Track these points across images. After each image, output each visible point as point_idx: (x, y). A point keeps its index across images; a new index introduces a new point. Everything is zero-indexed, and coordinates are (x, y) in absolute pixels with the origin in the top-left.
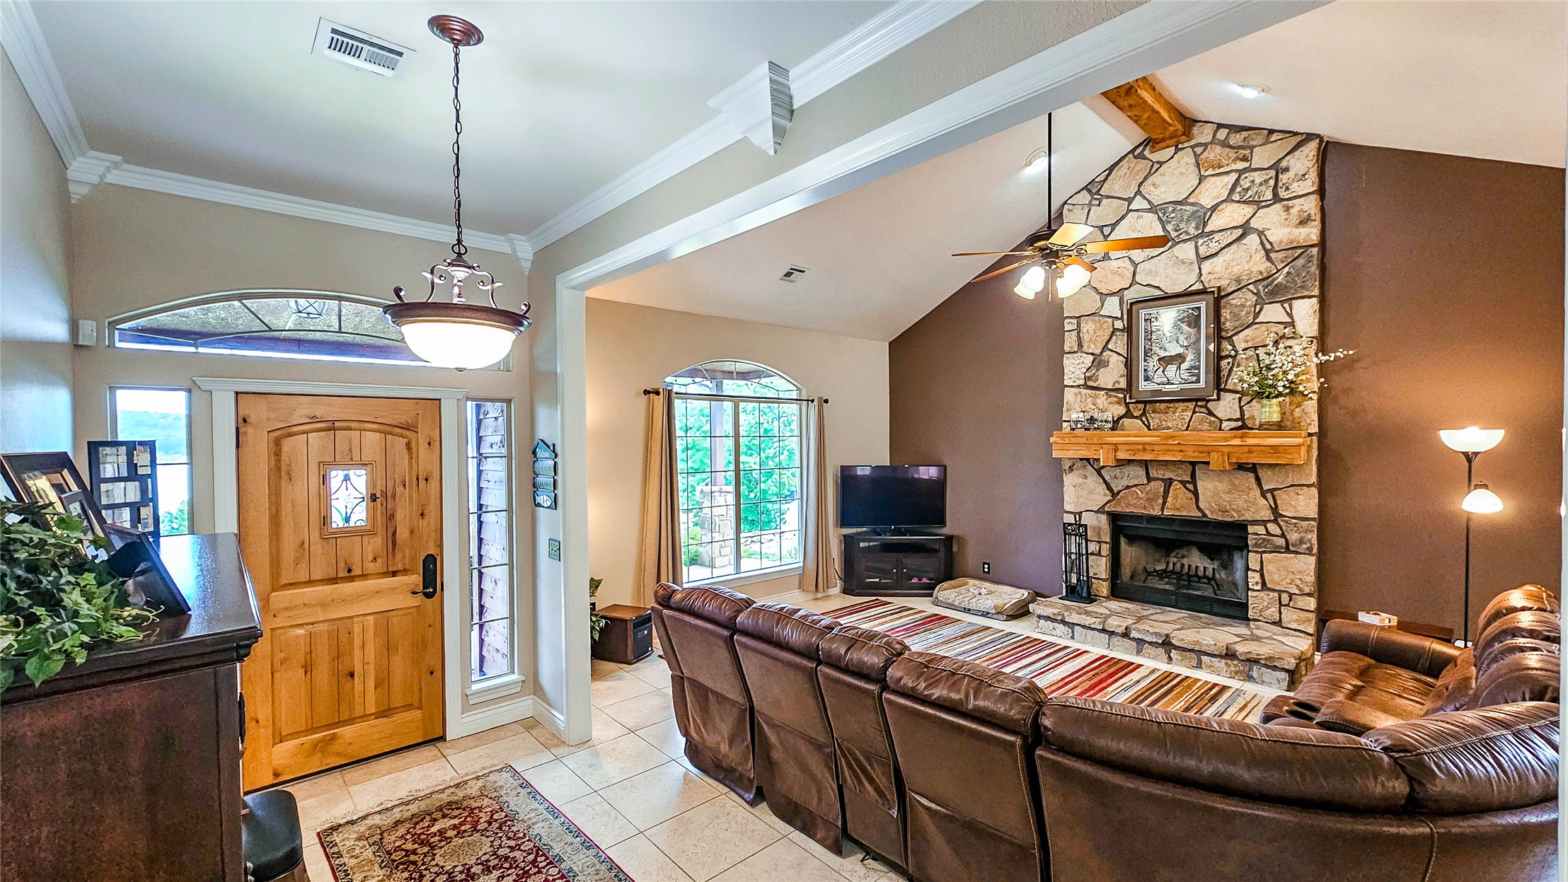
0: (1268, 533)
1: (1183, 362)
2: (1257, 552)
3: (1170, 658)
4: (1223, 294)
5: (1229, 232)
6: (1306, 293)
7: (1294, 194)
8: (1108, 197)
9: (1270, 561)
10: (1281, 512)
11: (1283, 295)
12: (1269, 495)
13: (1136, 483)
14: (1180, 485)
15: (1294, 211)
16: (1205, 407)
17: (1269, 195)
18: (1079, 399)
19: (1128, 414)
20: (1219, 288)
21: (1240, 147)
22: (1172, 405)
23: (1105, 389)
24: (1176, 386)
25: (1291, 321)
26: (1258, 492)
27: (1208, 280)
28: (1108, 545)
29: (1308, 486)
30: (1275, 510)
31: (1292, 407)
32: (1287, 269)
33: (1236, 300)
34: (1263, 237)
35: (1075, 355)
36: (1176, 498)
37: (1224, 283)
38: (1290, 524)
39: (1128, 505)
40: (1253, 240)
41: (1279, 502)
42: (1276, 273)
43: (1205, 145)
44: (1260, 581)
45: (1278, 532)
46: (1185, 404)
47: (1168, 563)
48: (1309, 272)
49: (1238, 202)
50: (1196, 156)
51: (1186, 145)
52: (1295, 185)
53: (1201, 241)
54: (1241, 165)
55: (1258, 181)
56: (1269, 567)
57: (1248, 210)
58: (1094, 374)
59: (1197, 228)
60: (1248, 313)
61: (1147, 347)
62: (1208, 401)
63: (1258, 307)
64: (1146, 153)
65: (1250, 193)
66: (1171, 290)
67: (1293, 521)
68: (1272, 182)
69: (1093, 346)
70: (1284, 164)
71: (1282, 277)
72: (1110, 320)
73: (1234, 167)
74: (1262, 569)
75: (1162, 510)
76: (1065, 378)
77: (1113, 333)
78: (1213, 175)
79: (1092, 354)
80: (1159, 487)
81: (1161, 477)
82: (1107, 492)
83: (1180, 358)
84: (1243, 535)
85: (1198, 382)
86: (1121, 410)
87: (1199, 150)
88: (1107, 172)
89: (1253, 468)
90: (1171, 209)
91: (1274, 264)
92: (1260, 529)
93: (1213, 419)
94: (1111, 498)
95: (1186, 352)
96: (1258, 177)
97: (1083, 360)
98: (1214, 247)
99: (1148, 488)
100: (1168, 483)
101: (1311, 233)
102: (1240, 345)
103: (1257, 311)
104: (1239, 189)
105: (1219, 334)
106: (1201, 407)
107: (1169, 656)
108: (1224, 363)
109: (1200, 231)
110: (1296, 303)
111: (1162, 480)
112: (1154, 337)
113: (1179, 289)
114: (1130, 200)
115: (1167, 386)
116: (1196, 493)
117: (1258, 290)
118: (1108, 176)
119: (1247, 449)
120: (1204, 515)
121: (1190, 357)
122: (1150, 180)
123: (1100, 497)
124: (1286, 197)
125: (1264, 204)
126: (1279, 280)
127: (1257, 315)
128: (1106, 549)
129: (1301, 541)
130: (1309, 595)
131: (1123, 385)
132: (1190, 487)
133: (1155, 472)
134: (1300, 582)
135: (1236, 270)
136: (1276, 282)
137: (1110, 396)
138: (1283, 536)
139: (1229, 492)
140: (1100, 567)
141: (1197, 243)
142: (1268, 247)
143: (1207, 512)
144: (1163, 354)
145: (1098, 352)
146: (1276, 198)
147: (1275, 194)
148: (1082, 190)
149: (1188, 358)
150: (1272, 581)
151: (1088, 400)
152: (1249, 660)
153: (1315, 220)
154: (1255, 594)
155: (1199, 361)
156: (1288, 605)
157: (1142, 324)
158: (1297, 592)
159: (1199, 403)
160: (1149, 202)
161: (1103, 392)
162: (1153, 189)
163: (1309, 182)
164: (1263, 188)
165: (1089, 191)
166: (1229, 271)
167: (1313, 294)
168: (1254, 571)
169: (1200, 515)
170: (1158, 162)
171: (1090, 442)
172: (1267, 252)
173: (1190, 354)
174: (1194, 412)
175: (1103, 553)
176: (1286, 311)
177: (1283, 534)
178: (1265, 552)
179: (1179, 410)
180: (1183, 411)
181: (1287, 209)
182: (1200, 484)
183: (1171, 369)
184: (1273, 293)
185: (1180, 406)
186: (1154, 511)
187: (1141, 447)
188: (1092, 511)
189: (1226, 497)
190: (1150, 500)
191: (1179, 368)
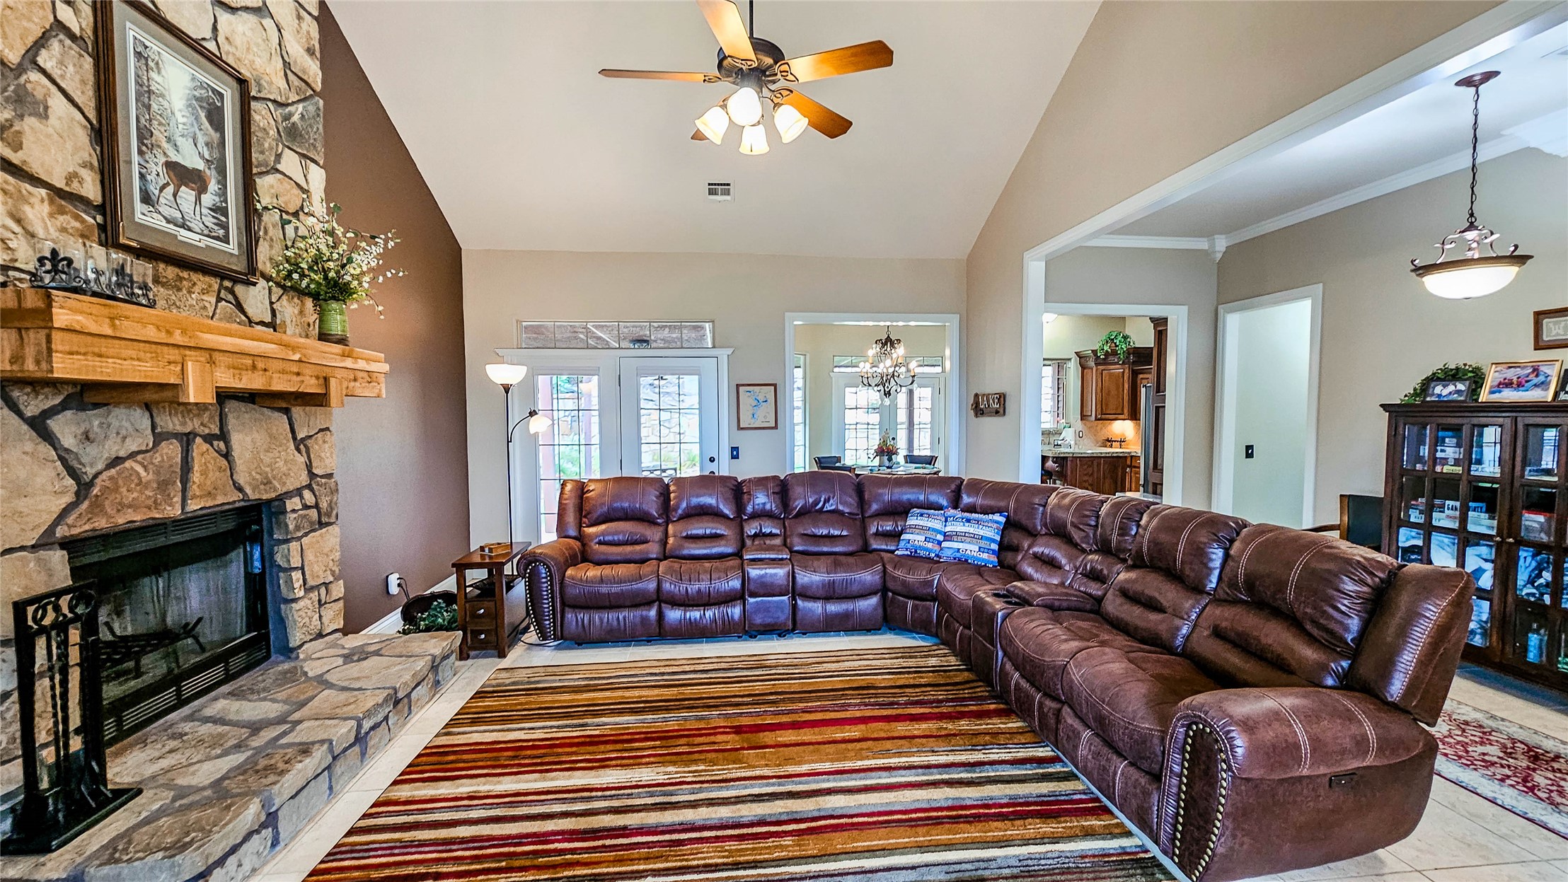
0: (305, 506)
1: (202, 189)
2: (297, 539)
6: (316, 158)
9: (310, 546)
10: (313, 470)
11: (300, 147)
12: (302, 447)
13: (134, 448)
14: (206, 446)
16: (232, 292)
23: (48, 185)
24: (197, 237)
25: (305, 188)
26: (292, 445)
27: (226, 49)
29: (329, 430)
30: (309, 467)
33: (261, 117)
36: (202, 472)
38: (322, 486)
39: (114, 508)
41: (309, 456)
42: (292, 104)
44: (300, 582)
45: (313, 500)
46: (207, 279)
56: (309, 556)
58: (9, 123)
60: (270, 148)
61: (143, 121)
62: (237, 282)
63: (280, 146)
67: (323, 481)
71: (296, 115)
74: (303, 562)
75: (184, 503)
80: (172, 450)
81: (178, 430)
82: (70, 481)
83: (199, 179)
85: (227, 240)
92: (298, 502)
93: (244, 318)
94: (76, 499)
95: (208, 172)
99: (158, 458)
100: (187, 440)
102: (265, 199)
103: (279, 151)
106: (228, 290)
110: (312, 166)
111: (177, 436)
112: (155, 107)
113: (188, 30)
116: (227, 455)
119: (353, 375)
120: (243, 497)
121: (213, 186)
123: (47, 500)
126: (296, 119)
127: (279, 157)
129: (329, 507)
131: (93, 192)
132: (221, 445)
133: (168, 421)
134: (332, 564)
136: (293, 120)
137: (63, 210)
138: (317, 506)
139: (267, 450)
143: (248, 490)
144: (174, 157)
150: (312, 576)
155: (227, 202)
156: (325, 603)
157: (132, 59)
158: (331, 579)
159: (227, 284)
167: (321, 162)
168: (296, 568)
169: (238, 497)
171: (162, 337)
173: (213, 181)
174: (219, 299)
176: (302, 172)
177: (317, 503)
178: (302, 537)
179: (197, 289)
180: (204, 292)
182: (236, 439)
183: (187, 194)
185: (201, 281)
186: (175, 511)
187: (249, 362)
188: (22, 548)
189: (267, 459)
190: (163, 486)
191: (198, 199)
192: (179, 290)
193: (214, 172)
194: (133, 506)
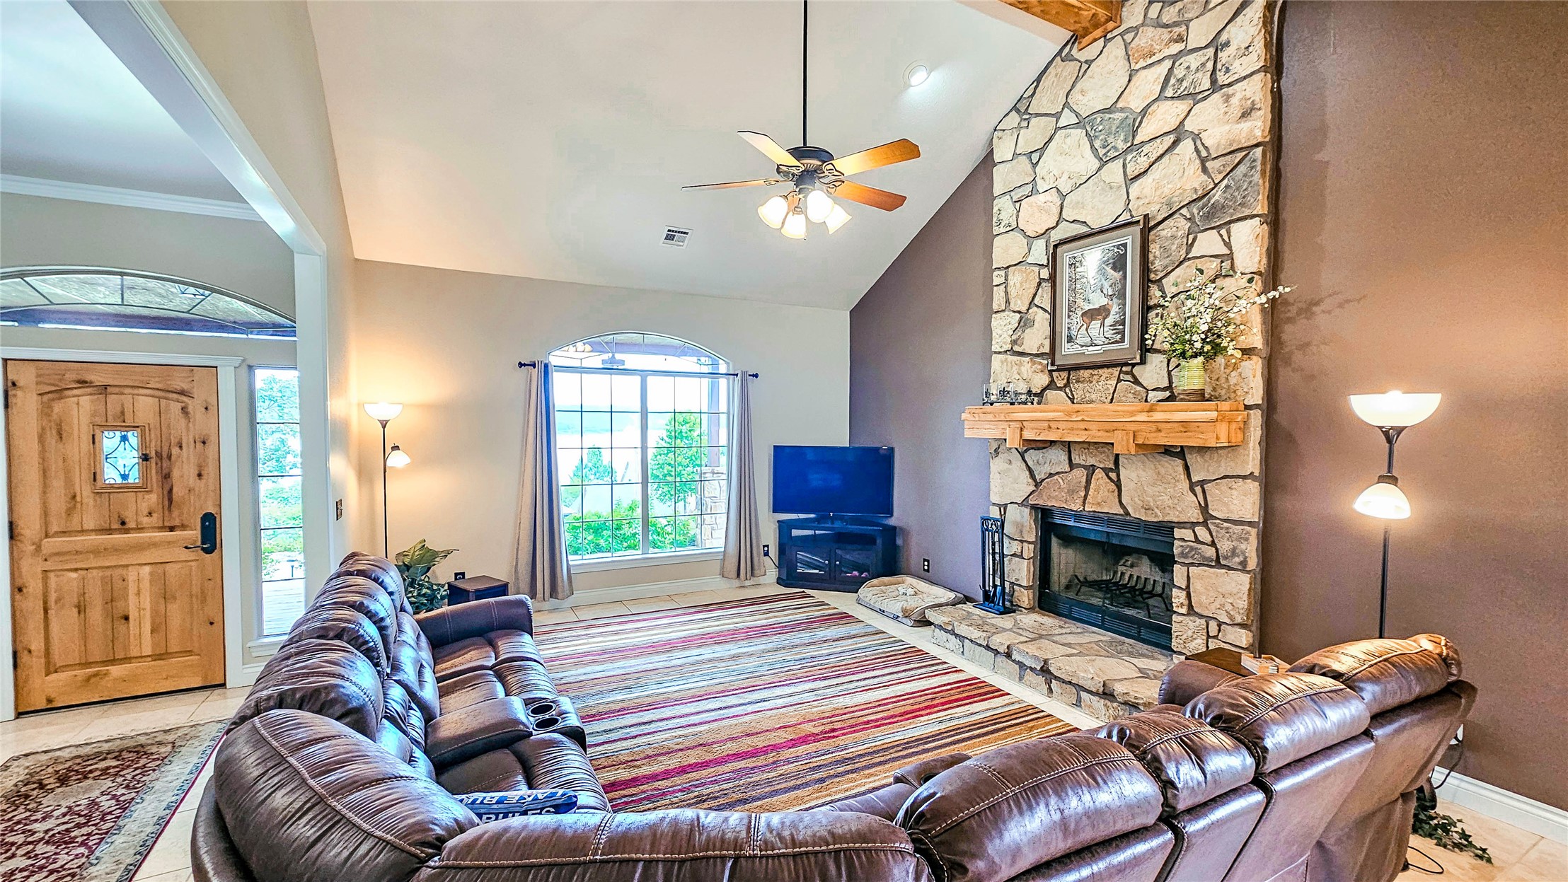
0: (1197, 540)
1: (1107, 316)
2: (1183, 564)
3: (1050, 689)
4: (1152, 223)
5: (1158, 141)
6: (1247, 212)
7: (1236, 77)
8: (1037, 115)
9: (1200, 577)
10: (1211, 512)
11: (1220, 218)
12: (1198, 489)
13: (1059, 469)
14: (1102, 474)
15: (1235, 101)
16: (1131, 373)
17: (1206, 84)
18: (1005, 369)
19: (1051, 385)
20: (1146, 216)
21: (1176, 24)
22: (1096, 372)
23: (1031, 354)
25: (1228, 252)
26: (1186, 485)
27: (1136, 206)
28: (1032, 547)
29: (1245, 477)
30: (1204, 509)
31: (1228, 371)
32: (1225, 182)
33: (1165, 231)
34: (1198, 143)
35: (1002, 314)
36: (1097, 490)
37: (1152, 210)
38: (1222, 528)
39: (1050, 497)
40: (1187, 146)
41: (1209, 498)
42: (1213, 189)
43: (1136, 29)
44: (1186, 602)
45: (1208, 539)
46: (1110, 370)
47: (1115, 573)
48: (1251, 182)
49: (1172, 98)
50: (1126, 45)
51: (1115, 32)
52: (1237, 63)
53: (1129, 157)
54: (1176, 48)
55: (1193, 67)
56: (1196, 586)
57: (1182, 107)
58: (1020, 336)
59: (1125, 141)
60: (1180, 246)
61: (1071, 299)
62: (1133, 365)
63: (1191, 237)
64: (1074, 52)
65: (1185, 84)
66: (1096, 224)
67: (1225, 524)
68: (1210, 65)
69: (1019, 302)
70: (1223, 38)
71: (1220, 193)
72: (1036, 269)
73: (1167, 52)
74: (1188, 587)
75: (1084, 505)
76: (993, 343)
77: (1039, 284)
78: (1144, 68)
79: (1019, 312)
80: (1080, 475)
81: (1083, 463)
82: (1030, 480)
83: (1102, 312)
84: (1168, 540)
85: (1122, 340)
86: (1044, 380)
87: (1128, 37)
88: (1035, 84)
89: (1180, 453)
90: (1099, 119)
91: (1210, 177)
92: (1187, 534)
93: (1139, 388)
94: (1035, 489)
95: (1111, 303)
96: (1193, 61)
97: (1010, 319)
98: (1143, 162)
99: (1070, 476)
100: (1091, 469)
101: (1258, 128)
102: (1170, 290)
103: (1190, 242)
104: (1173, 81)
105: (1146, 278)
106: (1127, 373)
107: (1050, 686)
108: (1152, 314)
109: (1129, 144)
110: (1234, 227)
111: (1084, 467)
112: (1078, 286)
113: (1105, 222)
114: (1057, 116)
115: (1090, 348)
116: (1118, 485)
117: (1193, 214)
118: (1036, 88)
119: (1153, 427)
120: (1127, 514)
121: (1115, 309)
122: (1078, 86)
123: (1024, 486)
124: (1226, 82)
125: (1200, 96)
126: (1216, 197)
127: (1190, 246)
128: (1029, 550)
129: (1234, 552)
130: (1242, 626)
131: (1047, 349)
132: (1113, 475)
133: (1077, 457)
134: (1231, 607)
135: (1166, 191)
136: (1212, 202)
137: (1034, 363)
138: (1213, 544)
139: (1154, 485)
140: (1021, 572)
141: (1125, 160)
142: (1204, 154)
143: (1129, 510)
145: (1024, 309)
146: (1215, 86)
147: (1214, 81)
148: (1011, 111)
149: (1113, 312)
150: (1200, 604)
151: (1014, 369)
152: (1126, 703)
153: (1260, 109)
154: (1180, 618)
155: (1124, 314)
156: (1215, 637)
157: (1067, 269)
158: (1228, 621)
159: (1124, 369)
160: (1077, 115)
161: (1028, 359)
162: (1080, 97)
163: (1254, 56)
164: (1200, 75)
165: (1018, 111)
166: (1158, 193)
167: (1255, 212)
168: (1180, 588)
169: (1122, 512)
170: (1086, 62)
171: (998, 418)
172: (1203, 161)
173: (1115, 306)
174: (1119, 380)
175: (1025, 556)
176: (1223, 240)
177: (1213, 541)
178: (1192, 565)
179: (1103, 378)
180: (1107, 379)
181: (1227, 98)
182: (1123, 473)
183: (1096, 324)
184: (1208, 217)
185: (1105, 372)
186: (1076, 506)
187: (1046, 424)
188: (1016, 503)
189: (1150, 490)
190: (1071, 492)
191: (1103, 324)
192: (1091, 382)
193: (1115, 300)
194: (1055, 498)
